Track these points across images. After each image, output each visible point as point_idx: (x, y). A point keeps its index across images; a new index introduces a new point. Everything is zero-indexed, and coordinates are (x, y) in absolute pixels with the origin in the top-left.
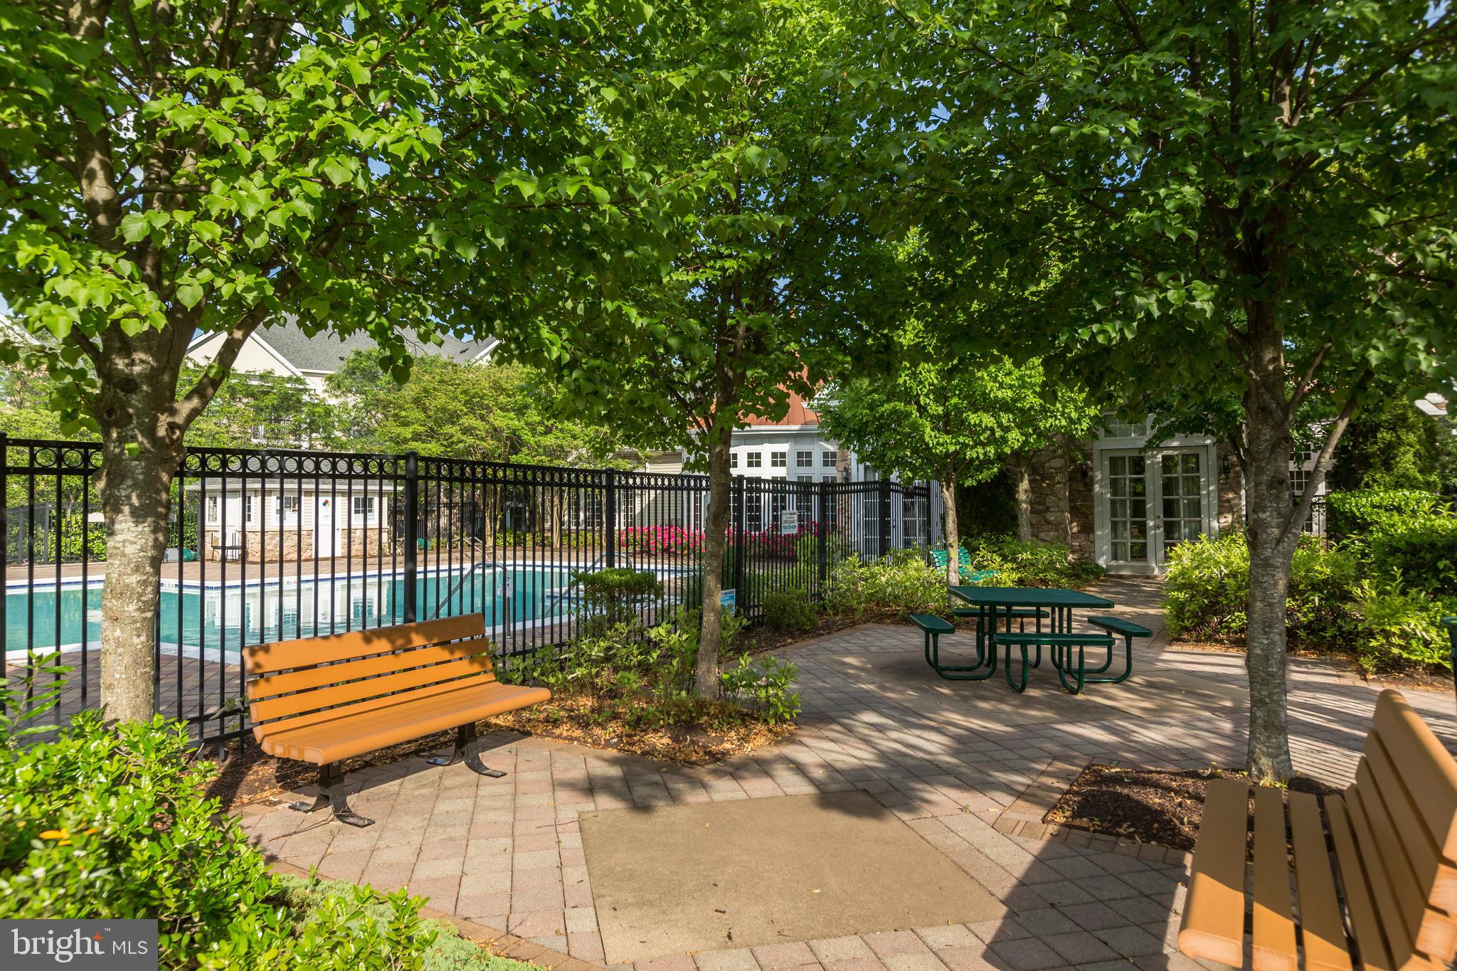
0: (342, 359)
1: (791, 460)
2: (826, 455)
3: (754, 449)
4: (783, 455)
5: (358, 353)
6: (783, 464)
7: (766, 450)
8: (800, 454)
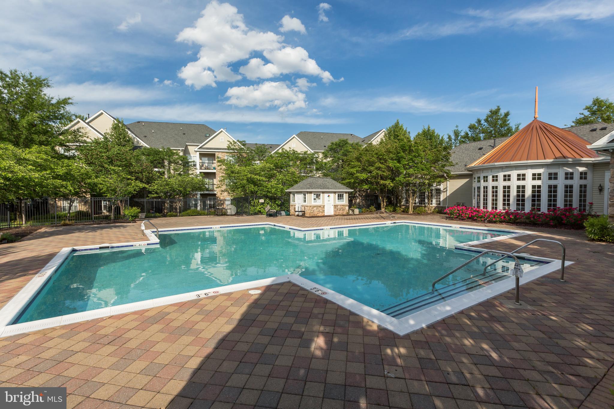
0: (325, 146)
1: (545, 177)
2: (566, 174)
3: (521, 172)
4: (539, 175)
5: (333, 143)
6: (539, 179)
7: (529, 173)
8: (550, 174)
